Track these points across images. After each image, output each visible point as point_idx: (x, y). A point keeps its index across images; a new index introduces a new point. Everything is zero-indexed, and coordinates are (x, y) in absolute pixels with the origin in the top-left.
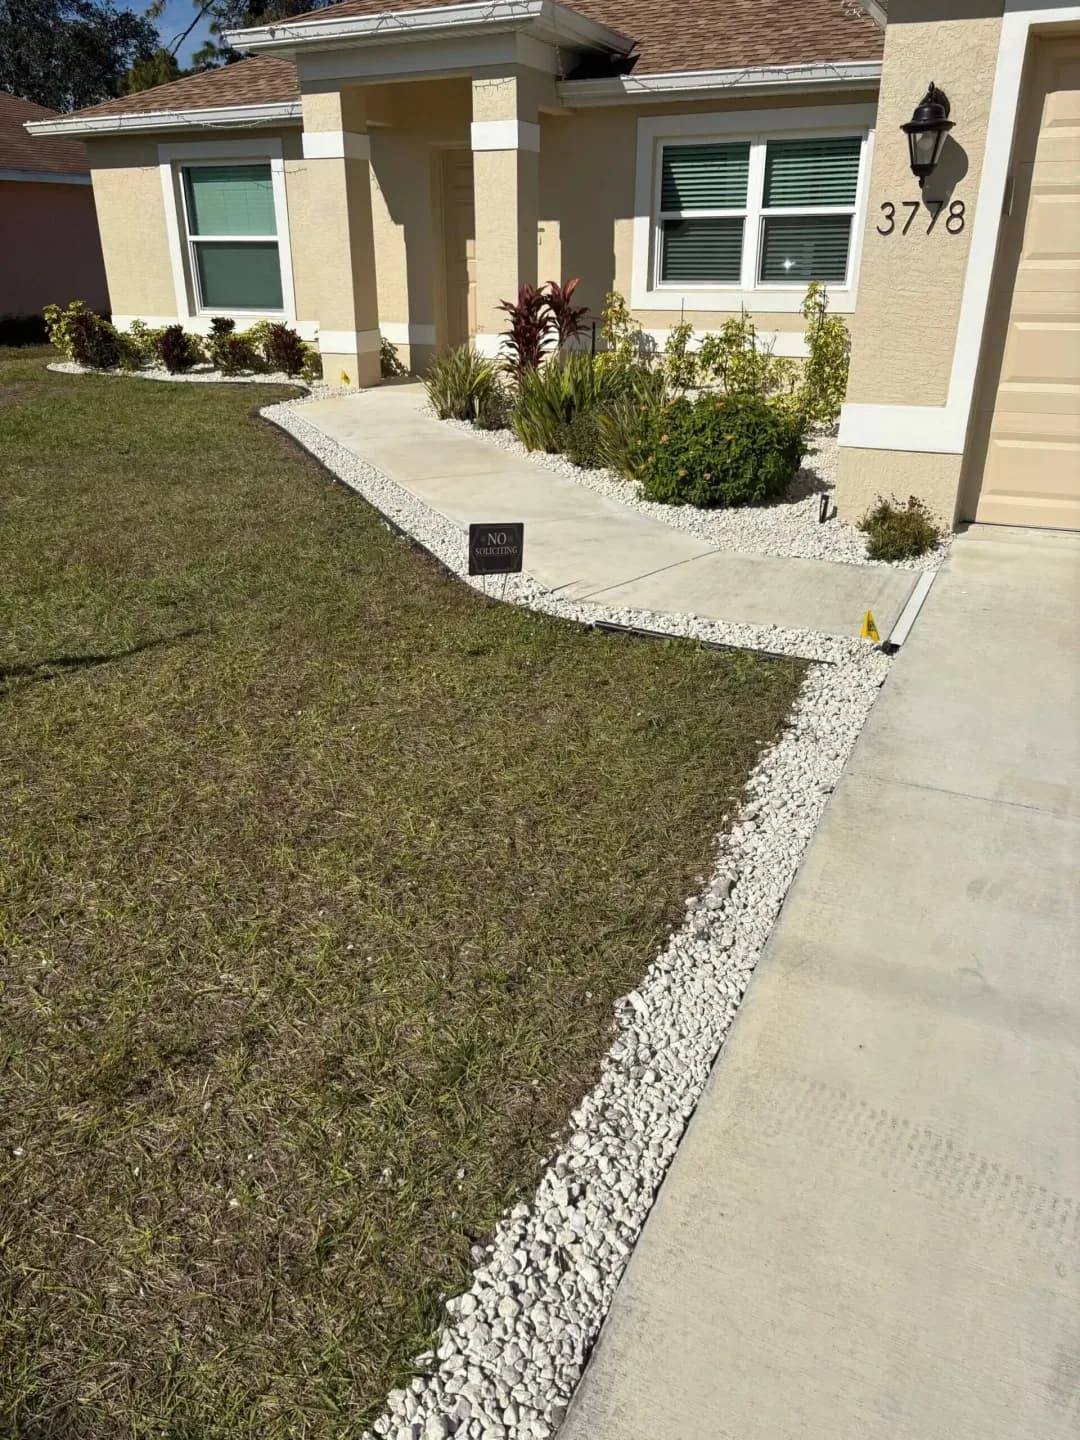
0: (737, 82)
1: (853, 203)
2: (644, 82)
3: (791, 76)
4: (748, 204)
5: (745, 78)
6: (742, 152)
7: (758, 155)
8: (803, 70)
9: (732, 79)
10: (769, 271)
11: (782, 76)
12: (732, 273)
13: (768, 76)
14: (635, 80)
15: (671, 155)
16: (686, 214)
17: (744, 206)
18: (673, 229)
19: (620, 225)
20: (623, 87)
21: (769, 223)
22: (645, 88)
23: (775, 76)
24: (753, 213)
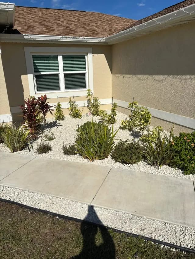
0: (59, 39)
1: (86, 70)
2: (31, 37)
3: (74, 39)
4: (60, 70)
5: (62, 39)
6: (56, 58)
7: (60, 58)
8: (77, 38)
9: (58, 38)
10: (67, 87)
11: (72, 39)
12: (57, 87)
13: (68, 39)
14: (28, 36)
15: (35, 57)
16: (42, 73)
17: (59, 71)
18: (38, 77)
19: (23, 77)
20: (24, 37)
21: (66, 75)
22: (31, 38)
23: (70, 39)
24: (61, 73)
